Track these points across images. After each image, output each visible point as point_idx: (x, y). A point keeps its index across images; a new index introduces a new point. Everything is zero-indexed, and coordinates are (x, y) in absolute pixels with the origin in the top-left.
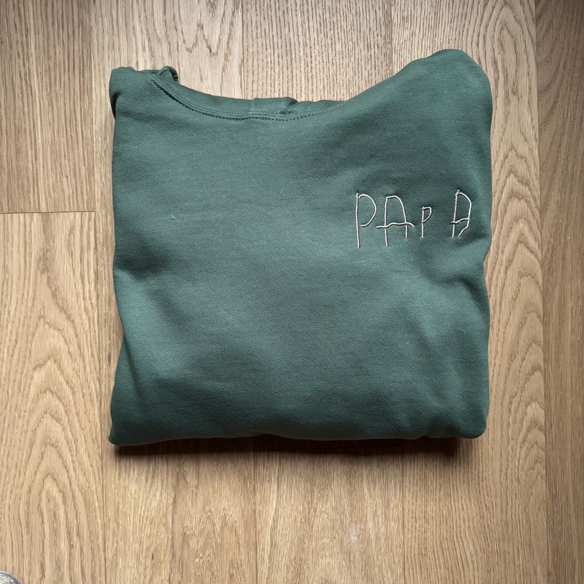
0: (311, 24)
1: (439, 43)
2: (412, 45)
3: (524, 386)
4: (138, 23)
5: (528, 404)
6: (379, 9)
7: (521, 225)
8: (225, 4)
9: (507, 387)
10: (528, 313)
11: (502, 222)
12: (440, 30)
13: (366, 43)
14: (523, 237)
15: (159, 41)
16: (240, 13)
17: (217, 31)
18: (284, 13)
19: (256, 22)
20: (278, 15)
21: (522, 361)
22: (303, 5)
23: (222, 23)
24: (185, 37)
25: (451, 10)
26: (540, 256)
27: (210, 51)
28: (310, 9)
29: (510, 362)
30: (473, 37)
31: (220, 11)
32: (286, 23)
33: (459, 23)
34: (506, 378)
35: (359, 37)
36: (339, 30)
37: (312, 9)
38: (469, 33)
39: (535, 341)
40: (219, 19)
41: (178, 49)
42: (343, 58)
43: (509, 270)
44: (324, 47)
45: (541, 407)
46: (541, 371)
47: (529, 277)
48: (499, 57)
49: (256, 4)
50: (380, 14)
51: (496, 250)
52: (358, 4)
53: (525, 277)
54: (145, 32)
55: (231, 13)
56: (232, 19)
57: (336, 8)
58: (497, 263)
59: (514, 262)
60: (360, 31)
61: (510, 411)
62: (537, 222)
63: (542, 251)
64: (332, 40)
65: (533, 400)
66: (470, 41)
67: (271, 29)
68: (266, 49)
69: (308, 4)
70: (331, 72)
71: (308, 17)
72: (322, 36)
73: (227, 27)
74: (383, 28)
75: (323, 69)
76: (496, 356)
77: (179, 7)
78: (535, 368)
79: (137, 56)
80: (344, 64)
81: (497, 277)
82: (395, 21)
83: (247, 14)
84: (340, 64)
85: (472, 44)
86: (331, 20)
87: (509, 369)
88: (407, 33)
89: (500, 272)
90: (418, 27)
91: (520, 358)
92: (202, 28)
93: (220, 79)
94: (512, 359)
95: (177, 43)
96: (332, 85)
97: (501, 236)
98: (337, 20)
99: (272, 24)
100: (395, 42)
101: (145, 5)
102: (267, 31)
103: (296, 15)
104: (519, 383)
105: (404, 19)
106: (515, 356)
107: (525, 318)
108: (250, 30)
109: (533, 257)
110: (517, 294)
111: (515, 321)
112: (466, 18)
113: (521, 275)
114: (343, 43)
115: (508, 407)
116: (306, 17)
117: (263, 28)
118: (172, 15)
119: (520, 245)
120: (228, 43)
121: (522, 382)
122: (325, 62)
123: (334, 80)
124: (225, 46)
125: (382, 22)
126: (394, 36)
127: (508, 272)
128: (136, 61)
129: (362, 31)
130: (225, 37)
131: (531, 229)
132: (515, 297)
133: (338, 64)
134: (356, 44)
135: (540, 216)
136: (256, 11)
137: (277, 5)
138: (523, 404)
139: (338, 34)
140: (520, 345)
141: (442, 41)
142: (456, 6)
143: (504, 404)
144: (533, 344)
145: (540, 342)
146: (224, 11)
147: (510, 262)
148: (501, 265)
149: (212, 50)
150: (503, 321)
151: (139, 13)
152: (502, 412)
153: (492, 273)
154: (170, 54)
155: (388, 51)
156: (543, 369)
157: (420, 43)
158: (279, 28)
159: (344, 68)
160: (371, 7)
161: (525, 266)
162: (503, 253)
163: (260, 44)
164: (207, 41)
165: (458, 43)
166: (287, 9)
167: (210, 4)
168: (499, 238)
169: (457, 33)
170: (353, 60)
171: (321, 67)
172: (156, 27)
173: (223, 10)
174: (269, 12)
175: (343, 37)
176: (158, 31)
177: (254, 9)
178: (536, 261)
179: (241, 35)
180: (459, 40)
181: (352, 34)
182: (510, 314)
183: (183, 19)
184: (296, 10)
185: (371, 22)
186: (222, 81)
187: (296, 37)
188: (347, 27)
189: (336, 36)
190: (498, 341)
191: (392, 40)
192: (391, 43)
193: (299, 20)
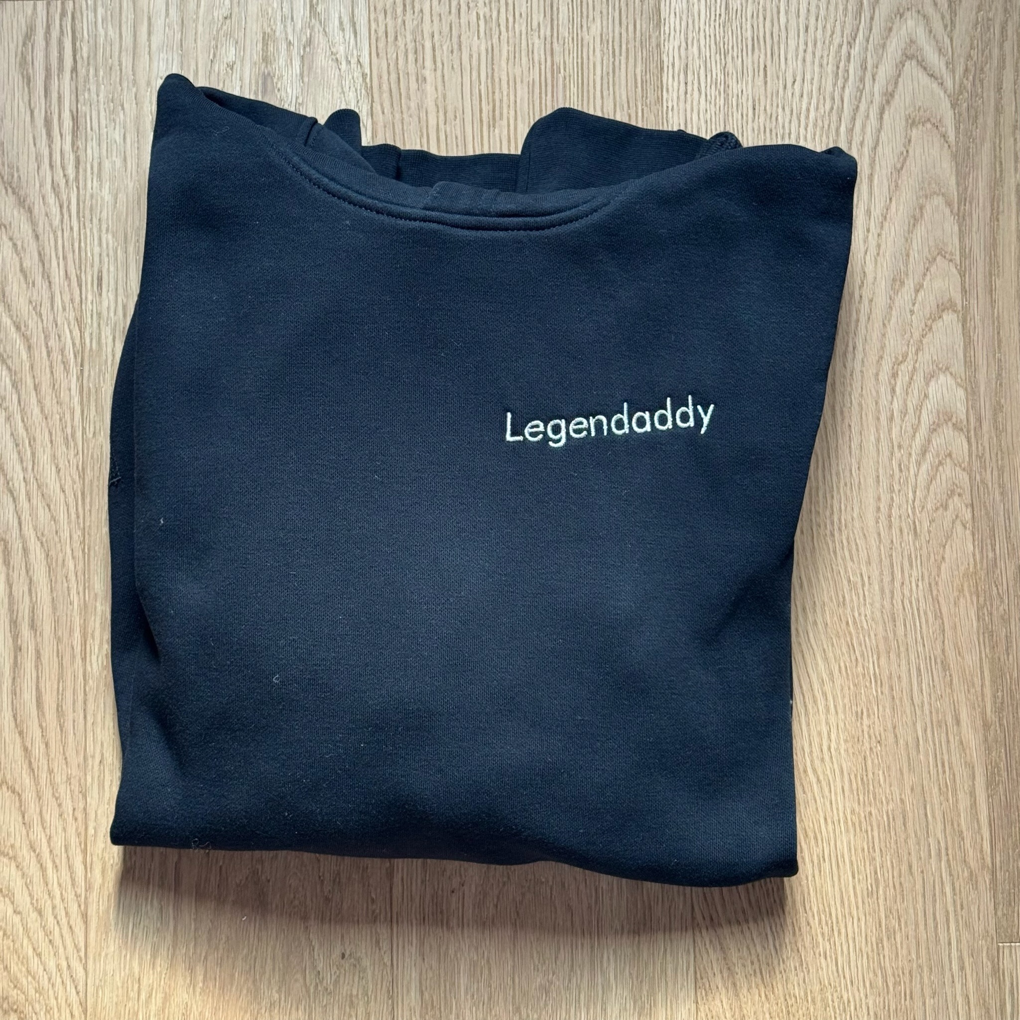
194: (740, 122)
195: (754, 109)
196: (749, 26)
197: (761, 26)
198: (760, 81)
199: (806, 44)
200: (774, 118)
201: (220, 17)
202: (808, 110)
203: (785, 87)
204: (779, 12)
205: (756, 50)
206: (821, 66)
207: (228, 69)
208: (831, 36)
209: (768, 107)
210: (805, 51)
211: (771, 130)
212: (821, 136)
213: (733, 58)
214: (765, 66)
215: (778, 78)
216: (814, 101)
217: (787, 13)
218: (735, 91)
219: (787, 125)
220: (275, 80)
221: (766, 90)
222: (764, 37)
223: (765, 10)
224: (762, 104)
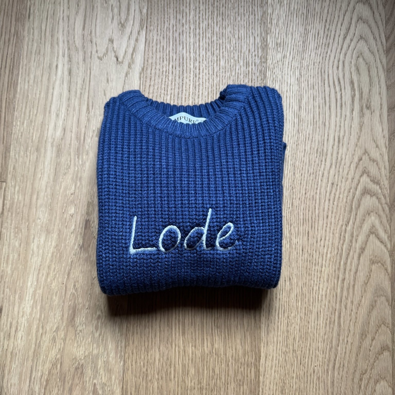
0: (201, 44)
1: (306, 65)
2: (283, 65)
3: (373, 364)
4: (61, 35)
5: (377, 382)
6: (258, 35)
7: (373, 218)
8: (133, 25)
9: (358, 364)
10: (378, 297)
11: (356, 214)
12: (307, 55)
13: (245, 61)
14: (374, 229)
15: (77, 50)
16: (144, 33)
17: (124, 45)
18: (180, 34)
19: (157, 40)
20: (174, 36)
21: (372, 340)
22: (196, 29)
23: (129, 39)
24: (98, 48)
25: (316, 40)
26: (389, 246)
27: (117, 60)
28: (201, 33)
29: (361, 340)
30: (334, 62)
31: (128, 30)
32: (181, 42)
33: (323, 50)
34: (357, 355)
35: (240, 56)
36: (224, 50)
37: (203, 33)
38: (331, 59)
39: (384, 323)
40: (127, 36)
41: (91, 57)
42: (225, 72)
43: (362, 257)
44: (210, 62)
45: (389, 386)
46: (389, 351)
47: (380, 264)
48: (355, 78)
49: (158, 26)
50: (258, 40)
51: (350, 238)
52: (240, 31)
53: (376, 264)
54: (66, 43)
55: (137, 32)
56: (137, 37)
57: (223, 33)
58: (352, 251)
59: (366, 250)
60: (241, 52)
61: (360, 387)
62: (387, 216)
63: (391, 241)
64: (217, 57)
65: (382, 378)
66: (332, 65)
67: (168, 46)
68: (163, 61)
69: (199, 29)
70: (215, 82)
71: (199, 39)
72: (209, 54)
73: (132, 42)
74: (260, 51)
75: (209, 79)
76: (348, 335)
77: (96, 25)
78: (384, 348)
79: (57, 61)
80: (226, 77)
81: (351, 263)
82: (270, 45)
83: (150, 33)
84: (223, 76)
85: (333, 67)
86: (218, 42)
87: (360, 347)
88: (279, 56)
89: (353, 258)
90: (289, 52)
91: (370, 338)
92: (112, 42)
93: (123, 82)
94: (363, 338)
95: (91, 52)
96: (215, 92)
97: (355, 227)
98: (223, 42)
99: (169, 42)
100: (269, 62)
101: (68, 22)
102: (165, 47)
103: (190, 37)
104: (369, 361)
105: (277, 44)
106: (366, 336)
107: (376, 301)
108: (151, 46)
109: (383, 247)
110: (369, 279)
111: (366, 303)
112: (328, 47)
113: (373, 262)
114: (227, 60)
115: (359, 383)
116: (197, 38)
117: (162, 44)
118: (90, 31)
119: (371, 236)
120: (132, 54)
121: (372, 361)
122: (210, 74)
123: (217, 89)
124: (129, 56)
125: (259, 46)
126: (269, 57)
127: (361, 258)
128: (56, 64)
129: (242, 52)
130: (130, 50)
131: (381, 222)
132: (366, 281)
133: (221, 76)
134: (237, 62)
135: (390, 212)
136: (157, 31)
137: (175, 28)
138: (372, 381)
139: (223, 53)
140: (370, 325)
141: (308, 63)
142: (320, 37)
143: (355, 380)
144: (382, 325)
145: (388, 324)
146: (132, 30)
147: (363, 250)
148: (355, 252)
149: (119, 60)
150: (355, 303)
151: (64, 28)
152: (353, 387)
153: (347, 259)
154: (84, 60)
155: (263, 69)
156: (391, 350)
157: (290, 64)
158: (174, 45)
159: (226, 79)
160: (251, 34)
161: (376, 254)
162: (356, 242)
163: (158, 57)
164: (115, 52)
165: (322, 66)
166: (183, 31)
167: (120, 25)
168: (353, 228)
169: (321, 57)
170: (233, 74)
171: (207, 78)
172: (76, 39)
173: (130, 29)
174: (168, 33)
175: (227, 56)
176: (77, 42)
177: (156, 30)
178: (386, 251)
179: (144, 49)
180: (322, 63)
181: (234, 53)
182: (362, 297)
183: (98, 34)
184: (190, 33)
185: (250, 45)
186: (125, 84)
187: (188, 53)
188: (230, 48)
189: (221, 54)
190: (350, 321)
191: (267, 60)
192: (266, 62)
193: (192, 40)
194: (296, 256)
195: (303, 251)
196: (302, 214)
197: (307, 214)
198: (306, 238)
199: (327, 224)
200: (311, 256)
201: (70, 194)
202: (327, 253)
203: (317, 242)
204: (315, 209)
205: (305, 225)
206: (333, 234)
207: (70, 217)
208: (338, 221)
209: (309, 250)
210: (326, 227)
211: (310, 261)
212: (332, 265)
213: (294, 227)
214: (308, 232)
215: (314, 237)
216: (330, 249)
217: (319, 209)
218: (294, 242)
219: (317, 259)
220: (91, 223)
221: (308, 242)
222: (308, 219)
223: (309, 207)
224: (306, 249)
